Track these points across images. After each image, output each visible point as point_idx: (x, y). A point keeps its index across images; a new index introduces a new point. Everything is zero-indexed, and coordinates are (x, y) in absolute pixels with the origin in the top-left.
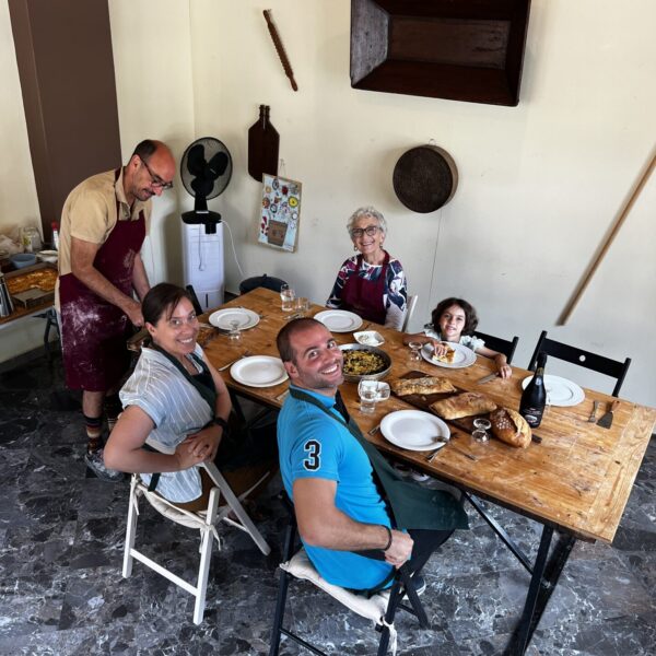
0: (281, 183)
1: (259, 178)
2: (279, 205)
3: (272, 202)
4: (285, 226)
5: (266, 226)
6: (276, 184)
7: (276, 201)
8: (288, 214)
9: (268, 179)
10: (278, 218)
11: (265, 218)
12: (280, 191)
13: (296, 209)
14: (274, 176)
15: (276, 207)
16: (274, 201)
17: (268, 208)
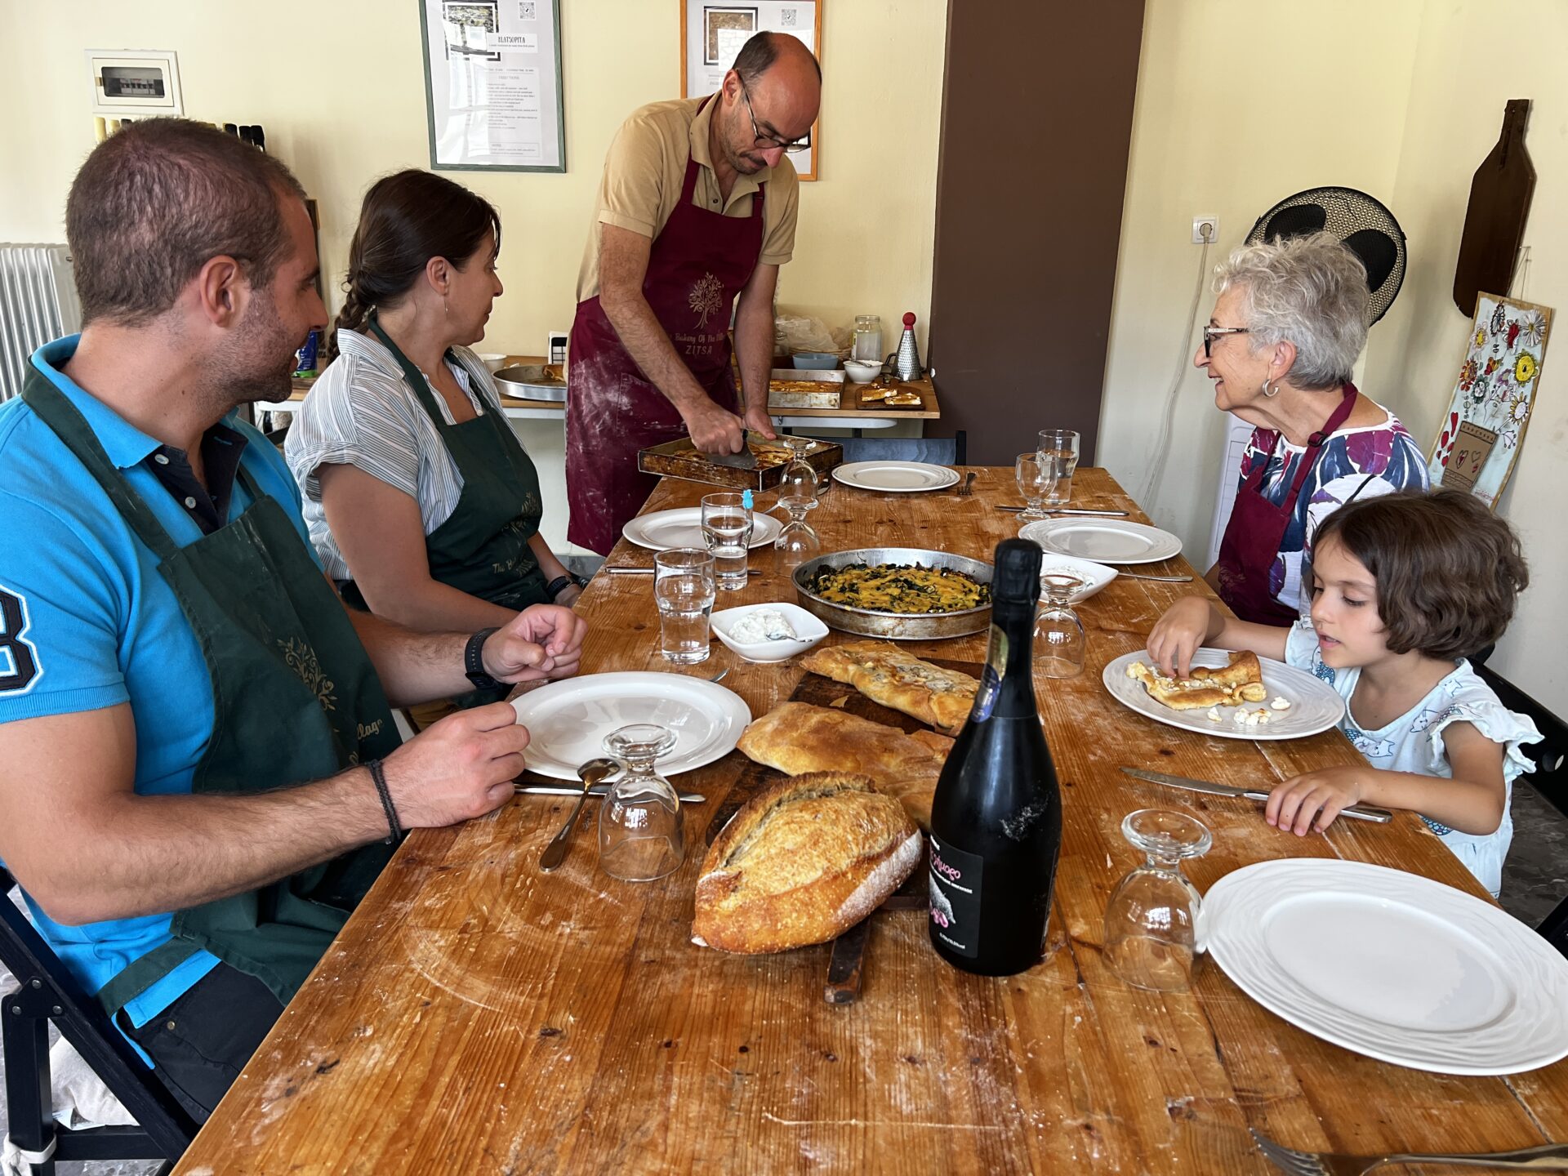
0: (1511, 314)
1: (1468, 307)
2: (1492, 381)
3: (1481, 372)
4: (1489, 438)
5: (1451, 440)
6: (1499, 317)
7: (1489, 370)
8: (1506, 407)
9: (1486, 305)
10: (1482, 417)
11: (1455, 417)
12: (1502, 339)
13: (1527, 390)
14: (1499, 297)
15: (1486, 385)
16: (1485, 368)
17: (1468, 388)
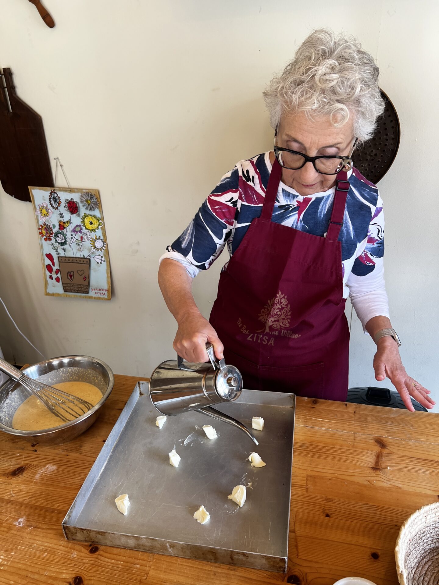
2: (68, 231)
4: (86, 262)
5: (54, 268)
6: (55, 200)
7: (62, 226)
8: (87, 243)
9: (39, 194)
11: (49, 256)
13: (99, 233)
14: (49, 188)
15: (65, 236)
16: (57, 227)
17: (50, 240)
